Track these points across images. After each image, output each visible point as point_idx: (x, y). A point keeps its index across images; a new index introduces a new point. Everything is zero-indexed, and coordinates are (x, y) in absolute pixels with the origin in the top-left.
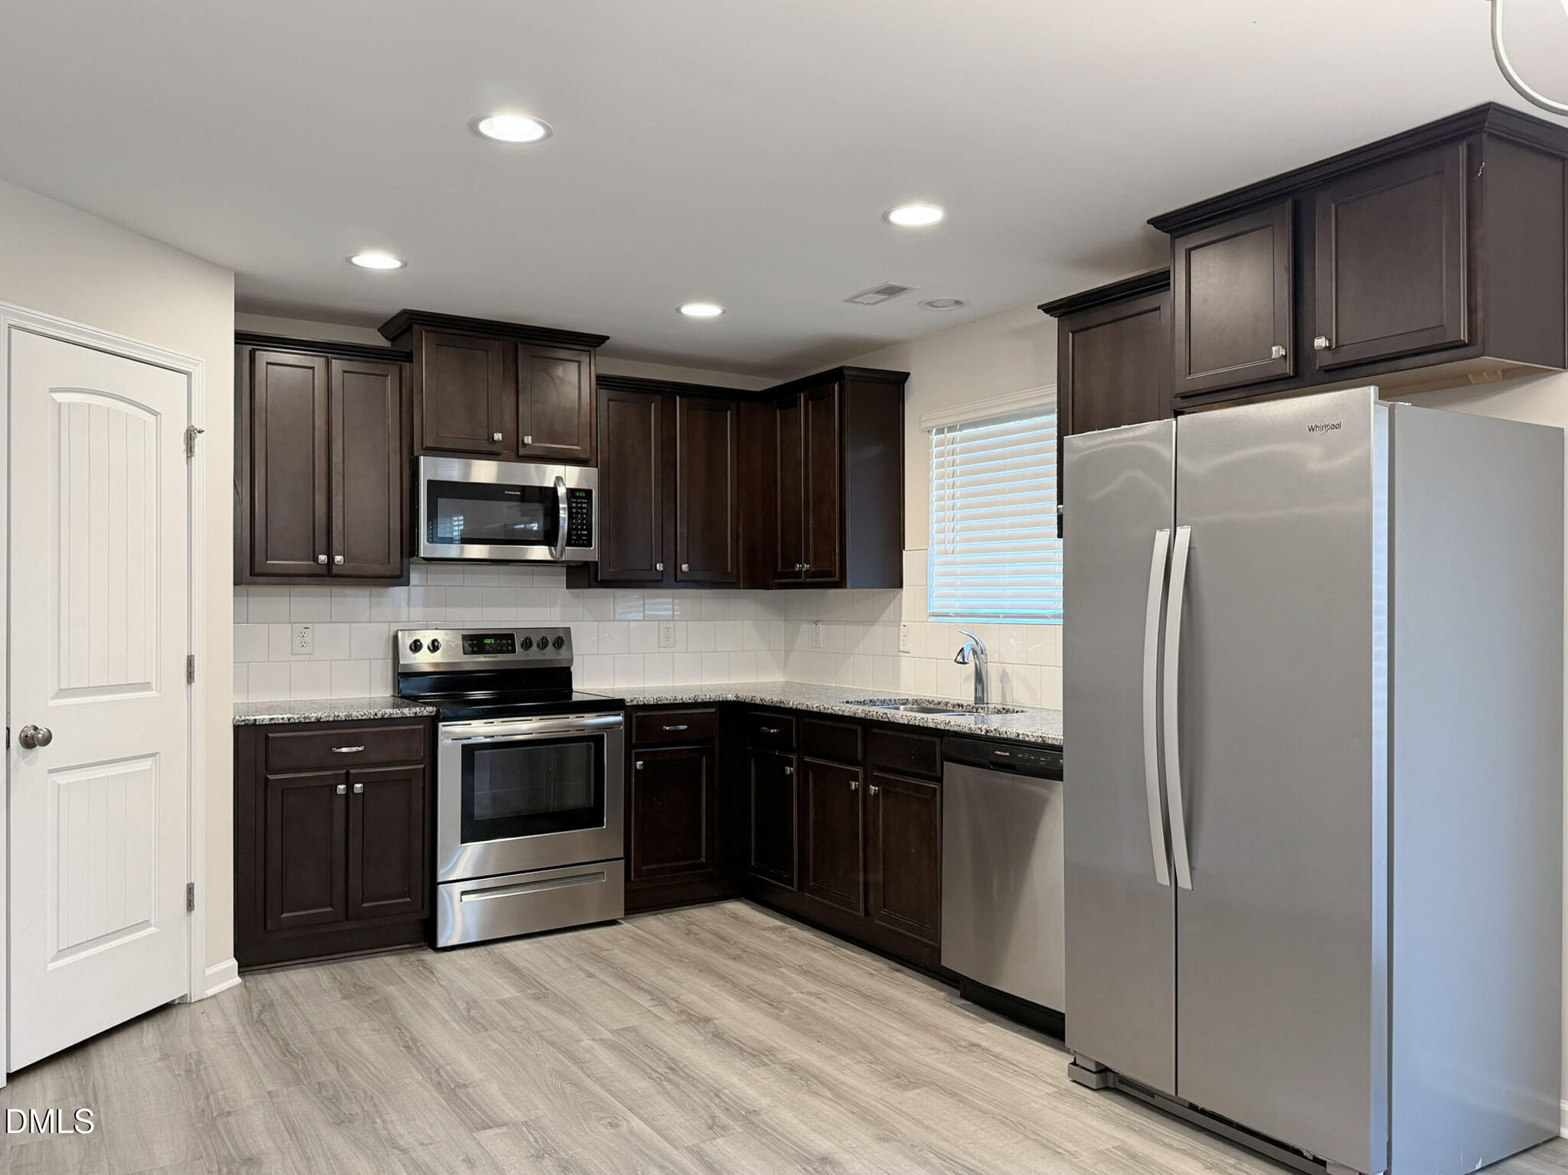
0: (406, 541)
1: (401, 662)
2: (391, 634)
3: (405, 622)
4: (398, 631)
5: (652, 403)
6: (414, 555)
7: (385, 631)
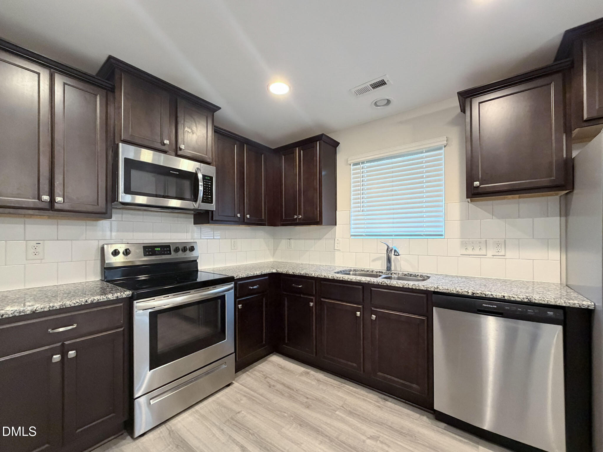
0: (110, 193)
1: (106, 262)
2: (99, 246)
3: (109, 240)
4: (104, 245)
5: (235, 145)
6: (115, 201)
7: (95, 245)
